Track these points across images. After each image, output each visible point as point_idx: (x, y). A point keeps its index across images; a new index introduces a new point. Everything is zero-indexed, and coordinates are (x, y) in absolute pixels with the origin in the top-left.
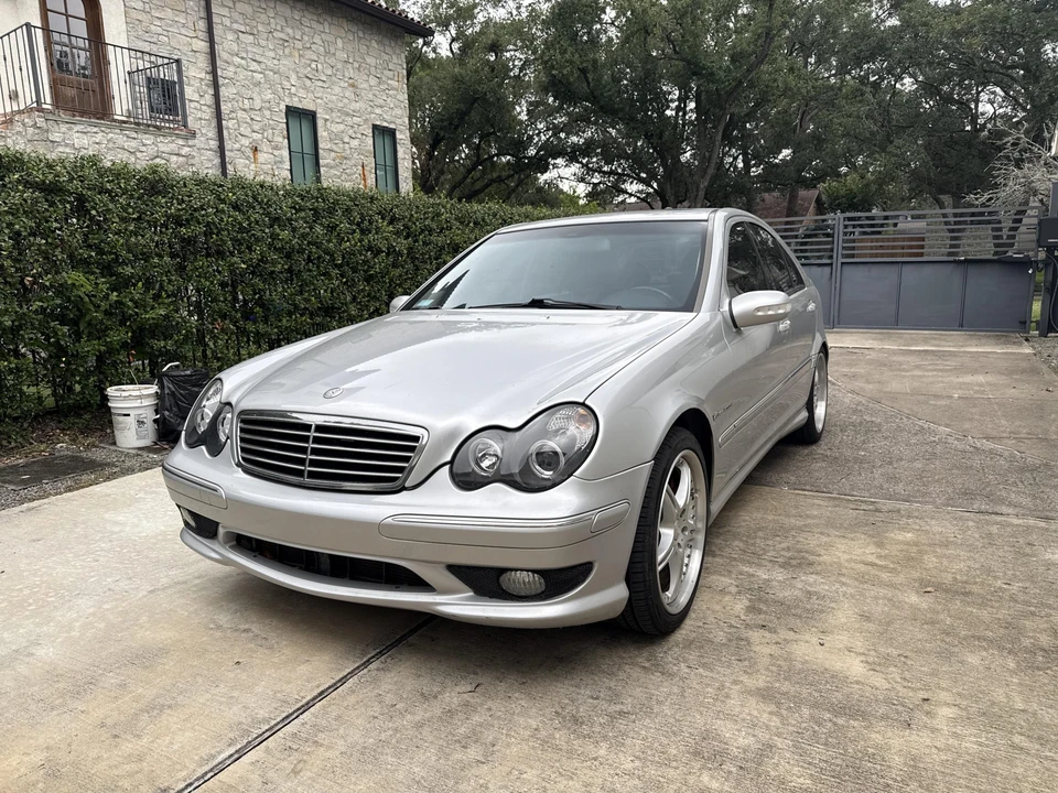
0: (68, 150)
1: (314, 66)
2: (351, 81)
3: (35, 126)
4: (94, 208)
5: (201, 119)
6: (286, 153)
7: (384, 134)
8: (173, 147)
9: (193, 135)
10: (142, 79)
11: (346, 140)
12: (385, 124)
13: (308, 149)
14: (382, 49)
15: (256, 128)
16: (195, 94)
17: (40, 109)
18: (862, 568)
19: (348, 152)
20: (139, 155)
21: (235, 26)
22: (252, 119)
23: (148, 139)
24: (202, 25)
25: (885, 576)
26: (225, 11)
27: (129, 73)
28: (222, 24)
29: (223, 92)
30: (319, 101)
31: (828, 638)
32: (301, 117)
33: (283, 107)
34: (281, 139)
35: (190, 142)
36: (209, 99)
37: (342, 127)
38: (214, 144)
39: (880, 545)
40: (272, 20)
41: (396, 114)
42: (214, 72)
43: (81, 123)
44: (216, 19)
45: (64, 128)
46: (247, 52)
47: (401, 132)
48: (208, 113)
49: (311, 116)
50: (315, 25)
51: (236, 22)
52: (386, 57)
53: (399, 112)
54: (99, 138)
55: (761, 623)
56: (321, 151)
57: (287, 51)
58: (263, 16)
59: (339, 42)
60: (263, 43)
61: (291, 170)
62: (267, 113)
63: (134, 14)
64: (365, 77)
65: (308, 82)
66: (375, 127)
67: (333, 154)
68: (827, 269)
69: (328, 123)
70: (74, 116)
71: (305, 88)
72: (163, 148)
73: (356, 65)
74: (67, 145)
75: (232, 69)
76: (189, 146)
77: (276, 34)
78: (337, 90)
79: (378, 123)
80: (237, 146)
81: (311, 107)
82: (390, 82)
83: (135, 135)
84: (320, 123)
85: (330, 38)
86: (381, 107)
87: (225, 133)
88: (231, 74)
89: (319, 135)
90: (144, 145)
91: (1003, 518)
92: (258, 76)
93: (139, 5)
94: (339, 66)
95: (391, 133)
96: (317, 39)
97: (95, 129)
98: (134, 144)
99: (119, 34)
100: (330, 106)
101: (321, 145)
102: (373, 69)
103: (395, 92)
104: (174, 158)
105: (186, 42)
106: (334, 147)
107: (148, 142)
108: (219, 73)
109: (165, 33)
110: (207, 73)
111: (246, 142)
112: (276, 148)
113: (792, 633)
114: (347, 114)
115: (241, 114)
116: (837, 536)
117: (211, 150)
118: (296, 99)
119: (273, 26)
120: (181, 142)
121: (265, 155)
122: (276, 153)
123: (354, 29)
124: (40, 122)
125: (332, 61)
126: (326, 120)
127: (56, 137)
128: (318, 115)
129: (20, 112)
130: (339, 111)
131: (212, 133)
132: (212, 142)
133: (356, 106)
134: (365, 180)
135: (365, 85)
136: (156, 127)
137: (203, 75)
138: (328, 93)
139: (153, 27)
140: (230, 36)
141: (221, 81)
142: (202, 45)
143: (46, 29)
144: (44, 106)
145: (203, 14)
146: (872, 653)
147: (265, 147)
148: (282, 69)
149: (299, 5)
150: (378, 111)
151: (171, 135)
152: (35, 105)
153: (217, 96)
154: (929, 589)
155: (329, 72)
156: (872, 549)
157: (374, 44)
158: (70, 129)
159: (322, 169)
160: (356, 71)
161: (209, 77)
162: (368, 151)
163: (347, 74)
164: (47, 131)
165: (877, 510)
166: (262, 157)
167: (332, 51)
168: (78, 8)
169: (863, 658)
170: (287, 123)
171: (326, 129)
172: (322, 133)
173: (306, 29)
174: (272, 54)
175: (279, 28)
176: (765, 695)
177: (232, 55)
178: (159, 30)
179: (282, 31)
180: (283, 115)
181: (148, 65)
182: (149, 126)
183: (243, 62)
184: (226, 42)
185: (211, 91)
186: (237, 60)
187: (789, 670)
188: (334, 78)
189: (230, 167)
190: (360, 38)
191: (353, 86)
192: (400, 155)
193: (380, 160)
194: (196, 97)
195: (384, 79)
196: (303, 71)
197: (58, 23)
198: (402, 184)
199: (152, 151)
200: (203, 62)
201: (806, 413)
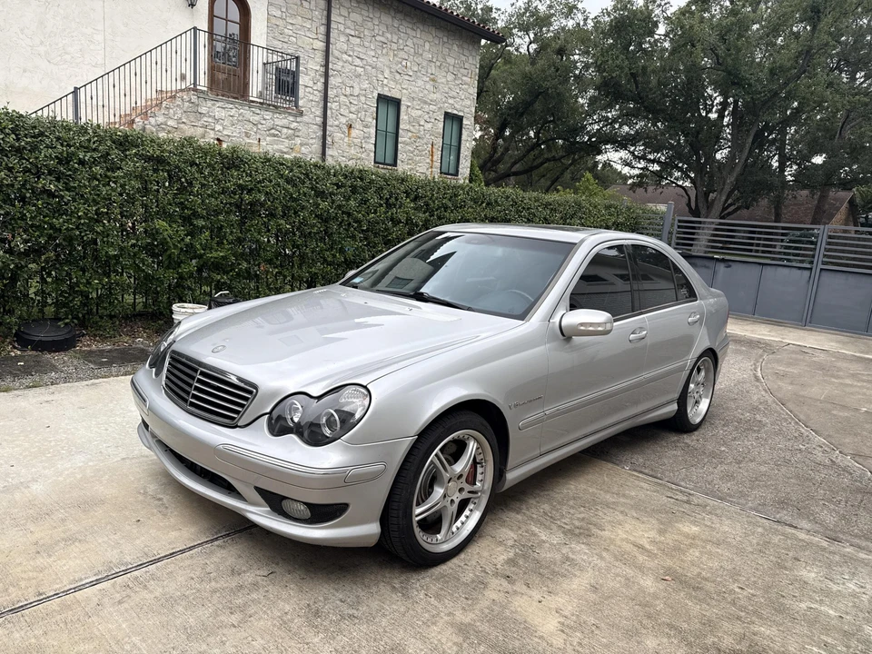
0: (210, 120)
1: (404, 63)
2: (432, 76)
3: (190, 101)
4: (185, 177)
5: (312, 101)
6: (373, 131)
7: (454, 120)
8: (285, 122)
9: (301, 114)
10: (272, 69)
11: (422, 123)
12: (455, 112)
13: (391, 128)
14: (461, 51)
15: (353, 109)
16: (309, 84)
17: (195, 90)
18: (628, 547)
19: (422, 133)
20: (260, 126)
21: (348, 31)
22: (351, 103)
23: (268, 115)
24: (322, 29)
25: (641, 558)
26: (341, 20)
27: (264, 64)
28: (337, 29)
29: (332, 81)
30: (405, 91)
31: (550, 598)
32: (389, 103)
33: (376, 95)
34: (370, 120)
35: (298, 119)
36: (320, 86)
37: (420, 113)
38: (319, 120)
39: (661, 532)
40: (376, 27)
41: (465, 104)
42: (326, 66)
43: (222, 101)
44: (333, 25)
45: (209, 103)
46: (353, 51)
47: (467, 119)
48: (318, 97)
49: (396, 103)
50: (409, 31)
51: (349, 28)
52: (464, 58)
53: (468, 103)
54: (233, 112)
55: (508, 573)
56: (400, 131)
57: (384, 51)
58: (369, 24)
59: (427, 45)
60: (367, 44)
61: (375, 145)
62: (363, 99)
63: (274, 21)
64: (444, 74)
65: (398, 76)
66: (447, 114)
67: (410, 134)
68: (807, 273)
69: (409, 109)
70: (218, 95)
71: (396, 81)
72: (278, 122)
73: (438, 64)
74: (210, 116)
75: (340, 63)
76: (297, 122)
77: (378, 38)
78: (420, 83)
79: (450, 111)
80: (337, 123)
81: (397, 96)
82: (464, 78)
83: (258, 112)
84: (403, 108)
85: (421, 42)
86: (454, 98)
87: (329, 112)
88: (339, 68)
89: (401, 118)
90: (265, 119)
91: (793, 531)
92: (360, 70)
93: (278, 13)
94: (425, 64)
95: (459, 119)
96: (410, 43)
97: (231, 106)
98: (257, 118)
99: (261, 35)
100: (412, 95)
101: (401, 126)
102: (451, 68)
103: (466, 87)
104: (285, 130)
105: (307, 44)
106: (412, 128)
107: (267, 117)
108: (330, 66)
109: (294, 35)
110: (321, 66)
111: (343, 120)
112: (366, 126)
113: (525, 587)
114: (425, 103)
115: (342, 98)
116: (633, 517)
117: (316, 124)
118: (387, 89)
119: (376, 31)
120: (291, 118)
121: (357, 131)
122: (365, 130)
123: (441, 35)
124: (194, 99)
125: (419, 60)
126: (408, 107)
127: (203, 110)
128: (402, 102)
129: (181, 90)
130: (419, 100)
131: (319, 112)
132: (318, 119)
133: (434, 96)
134: (432, 156)
135: (444, 80)
136: (274, 106)
137: (318, 68)
138: (412, 85)
139: (286, 30)
140: (343, 39)
141: (331, 72)
142: (320, 45)
143: (211, 32)
144: (198, 87)
145: (324, 21)
146: (574, 618)
147: (358, 125)
148: (379, 64)
149: (398, 15)
150: (451, 101)
151: (285, 113)
152: (192, 86)
153: (326, 84)
154: (667, 578)
155: (416, 69)
156: (653, 534)
157: (455, 47)
158: (214, 105)
159: (399, 145)
160: (438, 69)
161: (323, 69)
162: (438, 133)
163: (430, 71)
164: (198, 105)
165: (688, 502)
166: (354, 133)
167: (421, 52)
168: (234, 13)
169: (562, 620)
170: (377, 108)
171: (407, 114)
172: (403, 116)
173: (402, 35)
174: (372, 53)
175: (381, 33)
176: (463, 629)
177: (342, 53)
178: (291, 33)
179: (383, 36)
180: (375, 101)
181: (280, 59)
182: (269, 105)
183: (350, 59)
184: (339, 43)
185: (322, 80)
186: (345, 57)
187: (497, 616)
188: (419, 74)
189: (329, 139)
190: (444, 43)
191: (433, 80)
192: (464, 137)
193: (447, 141)
194: (311, 84)
195: (460, 75)
196: (395, 67)
197: (219, 27)
198: (462, 160)
199: (270, 123)
200: (319, 58)
201: (675, 407)
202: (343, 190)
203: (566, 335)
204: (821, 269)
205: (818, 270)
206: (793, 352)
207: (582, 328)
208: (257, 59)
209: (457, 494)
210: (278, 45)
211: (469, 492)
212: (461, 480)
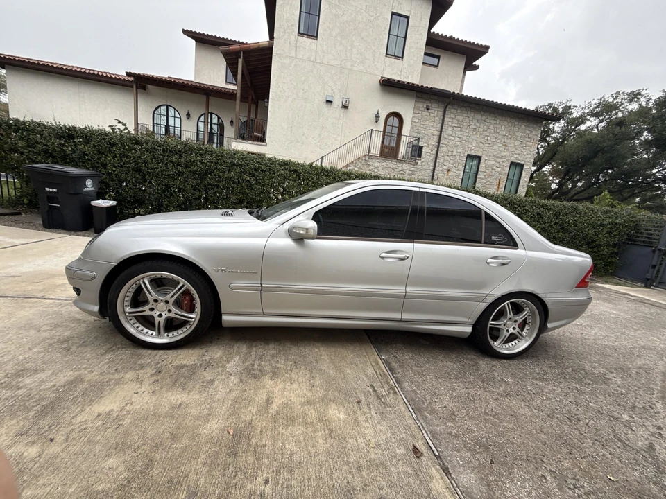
0: (373, 167)
1: (486, 138)
2: (504, 143)
3: (365, 160)
5: (429, 159)
6: (462, 173)
7: (517, 166)
8: (408, 168)
10: (411, 145)
11: (494, 168)
12: (519, 162)
13: (473, 171)
14: (527, 129)
15: (451, 162)
16: (428, 152)
17: (368, 155)
18: (261, 397)
19: (494, 173)
20: (395, 170)
21: (453, 125)
22: (450, 159)
24: (439, 125)
25: (251, 409)
26: (450, 120)
27: (407, 144)
28: (448, 124)
29: (441, 149)
30: (485, 152)
31: (145, 395)
32: (474, 159)
33: (466, 155)
34: (461, 167)
35: (415, 166)
36: (434, 152)
37: (493, 163)
38: (432, 168)
39: (308, 403)
40: (471, 121)
41: (527, 157)
42: (439, 143)
43: (379, 159)
44: (445, 123)
45: (373, 161)
46: (456, 134)
47: (527, 165)
48: (433, 157)
49: (478, 158)
50: (492, 121)
51: (455, 123)
52: (529, 132)
53: (529, 157)
54: (383, 164)
56: (479, 172)
57: (474, 133)
58: (467, 120)
59: (503, 127)
60: (464, 130)
61: (462, 179)
62: (458, 157)
63: (414, 124)
64: (513, 142)
65: (481, 145)
66: (512, 163)
67: (485, 174)
71: (479, 147)
72: (404, 168)
73: (510, 136)
75: (447, 141)
76: (414, 168)
77: (471, 126)
78: (495, 147)
79: (514, 161)
80: (441, 169)
81: (480, 155)
82: (528, 143)
83: (396, 163)
84: (482, 161)
85: (499, 126)
86: (519, 154)
87: (437, 164)
88: (446, 143)
90: (398, 167)
92: (458, 143)
93: (417, 121)
94: (500, 137)
95: (521, 166)
96: (491, 127)
97: (383, 161)
98: (394, 166)
99: (407, 131)
100: (490, 154)
101: (480, 170)
102: (518, 138)
103: (529, 148)
104: (408, 171)
105: (430, 133)
106: (487, 171)
107: (400, 166)
108: (441, 142)
109: (424, 129)
111: (445, 167)
112: (458, 170)
114: (498, 157)
115: (446, 157)
117: (429, 170)
118: (473, 151)
119: (471, 123)
120: (411, 166)
121: (452, 173)
122: (457, 172)
123: (514, 121)
124: (367, 159)
125: (496, 135)
126: (486, 160)
127: (370, 163)
128: (482, 158)
129: (363, 156)
130: (494, 156)
131: (432, 164)
133: (504, 154)
134: (499, 185)
135: (512, 145)
137: (434, 143)
138: (490, 149)
139: (420, 128)
140: (450, 129)
141: (441, 145)
142: (437, 133)
143: (384, 132)
144: (370, 154)
145: (441, 121)
147: (453, 170)
148: (470, 139)
149: (486, 114)
150: (516, 156)
151: (409, 164)
153: (437, 151)
155: (494, 140)
157: (523, 127)
159: (477, 179)
160: (509, 139)
161: (437, 144)
162: (505, 173)
163: (503, 141)
164: (368, 161)
166: (450, 173)
167: (498, 131)
170: (466, 161)
171: (485, 163)
172: (482, 165)
173: (487, 123)
174: (467, 134)
175: (473, 124)
177: (449, 136)
178: (422, 129)
179: (475, 125)
180: (465, 158)
181: (413, 140)
182: (406, 161)
183: (453, 138)
184: (447, 131)
185: (436, 149)
186: (451, 137)
188: (495, 143)
189: (435, 177)
190: (515, 125)
191: (505, 145)
192: (523, 175)
193: (510, 177)
194: (430, 151)
195: (524, 142)
196: (480, 140)
197: (389, 129)
198: (520, 188)
199: (400, 169)
200: (436, 139)
201: (469, 329)
208: (404, 141)
210: (415, 135)
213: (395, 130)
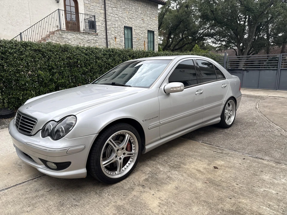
0: (67, 40)
1: (132, 15)
2: (142, 18)
3: (59, 34)
5: (102, 30)
6: (123, 39)
7: (151, 32)
8: (92, 38)
9: (97, 35)
10: (87, 21)
11: (140, 34)
12: (151, 30)
13: (130, 37)
14: (152, 9)
15: (116, 32)
16: (100, 25)
17: (61, 30)
18: (194, 171)
19: (140, 38)
20: (84, 40)
21: (112, 6)
22: (115, 30)
23: (86, 36)
24: (103, 6)
25: (198, 175)
26: (109, 2)
27: (85, 20)
28: (108, 5)
29: (108, 23)
30: (133, 24)
31: (157, 193)
33: (123, 26)
34: (122, 35)
35: (97, 37)
36: (104, 25)
37: (139, 31)
38: (105, 37)
39: (209, 165)
40: (121, 4)
42: (105, 18)
43: (70, 33)
44: (107, 4)
45: (66, 34)
46: (114, 12)
47: (156, 32)
48: (104, 29)
49: (130, 29)
50: (133, 4)
51: (112, 5)
52: (153, 11)
53: (155, 26)
54: (74, 36)
55: (143, 184)
56: (133, 38)
57: (125, 11)
58: (119, 3)
59: (139, 8)
60: (119, 10)
61: (125, 43)
62: (119, 28)
63: (86, 5)
64: (146, 17)
65: (130, 19)
66: (148, 31)
67: (136, 39)
68: (276, 71)
69: (135, 30)
70: (68, 31)
71: (130, 21)
72: (90, 38)
73: (144, 14)
74: (66, 38)
75: (110, 17)
76: (96, 38)
77: (123, 7)
78: (138, 21)
79: (149, 30)
80: (111, 37)
81: (131, 26)
82: (153, 18)
83: (83, 35)
84: (133, 30)
85: (137, 7)
86: (150, 25)
87: (108, 34)
88: (110, 19)
90: (85, 38)
91: (262, 161)
92: (117, 19)
93: (87, 2)
94: (139, 14)
95: (153, 32)
96: (133, 8)
97: (73, 34)
98: (83, 37)
99: (82, 10)
100: (136, 26)
101: (133, 36)
102: (148, 15)
103: (154, 21)
104: (93, 41)
105: (98, 11)
106: (137, 37)
107: (86, 37)
108: (107, 18)
109: (94, 9)
110: (104, 18)
111: (113, 36)
112: (121, 37)
113: (149, 189)
114: (141, 28)
115: (112, 29)
116: (199, 160)
117: (104, 38)
118: (127, 24)
119: (122, 5)
120: (94, 37)
121: (118, 39)
122: (121, 39)
123: (144, 4)
124: (60, 33)
125: (137, 13)
126: (135, 29)
127: (64, 36)
128: (133, 28)
129: (56, 31)
130: (138, 27)
131: (104, 34)
132: (104, 36)
133: (143, 25)
134: (145, 45)
135: (146, 19)
136: (88, 33)
137: (103, 19)
138: (135, 22)
139: (91, 8)
140: (110, 9)
141: (107, 20)
142: (103, 11)
143: (65, 11)
144: (62, 29)
145: (103, 3)
146: (166, 200)
147: (118, 37)
148: (124, 16)
150: (149, 26)
151: (92, 35)
152: (60, 29)
153: (106, 24)
154: (207, 182)
155: (136, 16)
156: (205, 166)
157: (149, 8)
158: (67, 34)
159: (133, 43)
160: (144, 16)
161: (104, 20)
162: (146, 37)
163: (141, 17)
164: (62, 35)
165: (222, 153)
166: (117, 40)
167: (137, 10)
168: (73, 4)
169: (160, 201)
170: (124, 31)
171: (135, 32)
172: (134, 33)
173: (131, 5)
174: (121, 13)
175: (123, 5)
176: (118, 208)
177: (110, 13)
178: (92, 8)
179: (124, 6)
180: (123, 29)
181: (88, 17)
182: (86, 33)
183: (113, 15)
184: (109, 10)
185: (105, 23)
187: (134, 203)
188: (137, 18)
189: (109, 43)
190: (145, 7)
191: (143, 20)
192: (155, 38)
193: (149, 40)
194: (101, 25)
195: (152, 17)
196: (129, 17)
197: (68, 8)
198: (155, 46)
199: (87, 39)
200: (103, 16)
201: (220, 119)
202: (106, 56)
203: (167, 93)
204: (281, 69)
205: (280, 70)
206: (271, 99)
207: (172, 89)
208: (82, 18)
209: (123, 155)
210: (89, 13)
211: (127, 154)
212: (123, 150)
213: (73, 9)
